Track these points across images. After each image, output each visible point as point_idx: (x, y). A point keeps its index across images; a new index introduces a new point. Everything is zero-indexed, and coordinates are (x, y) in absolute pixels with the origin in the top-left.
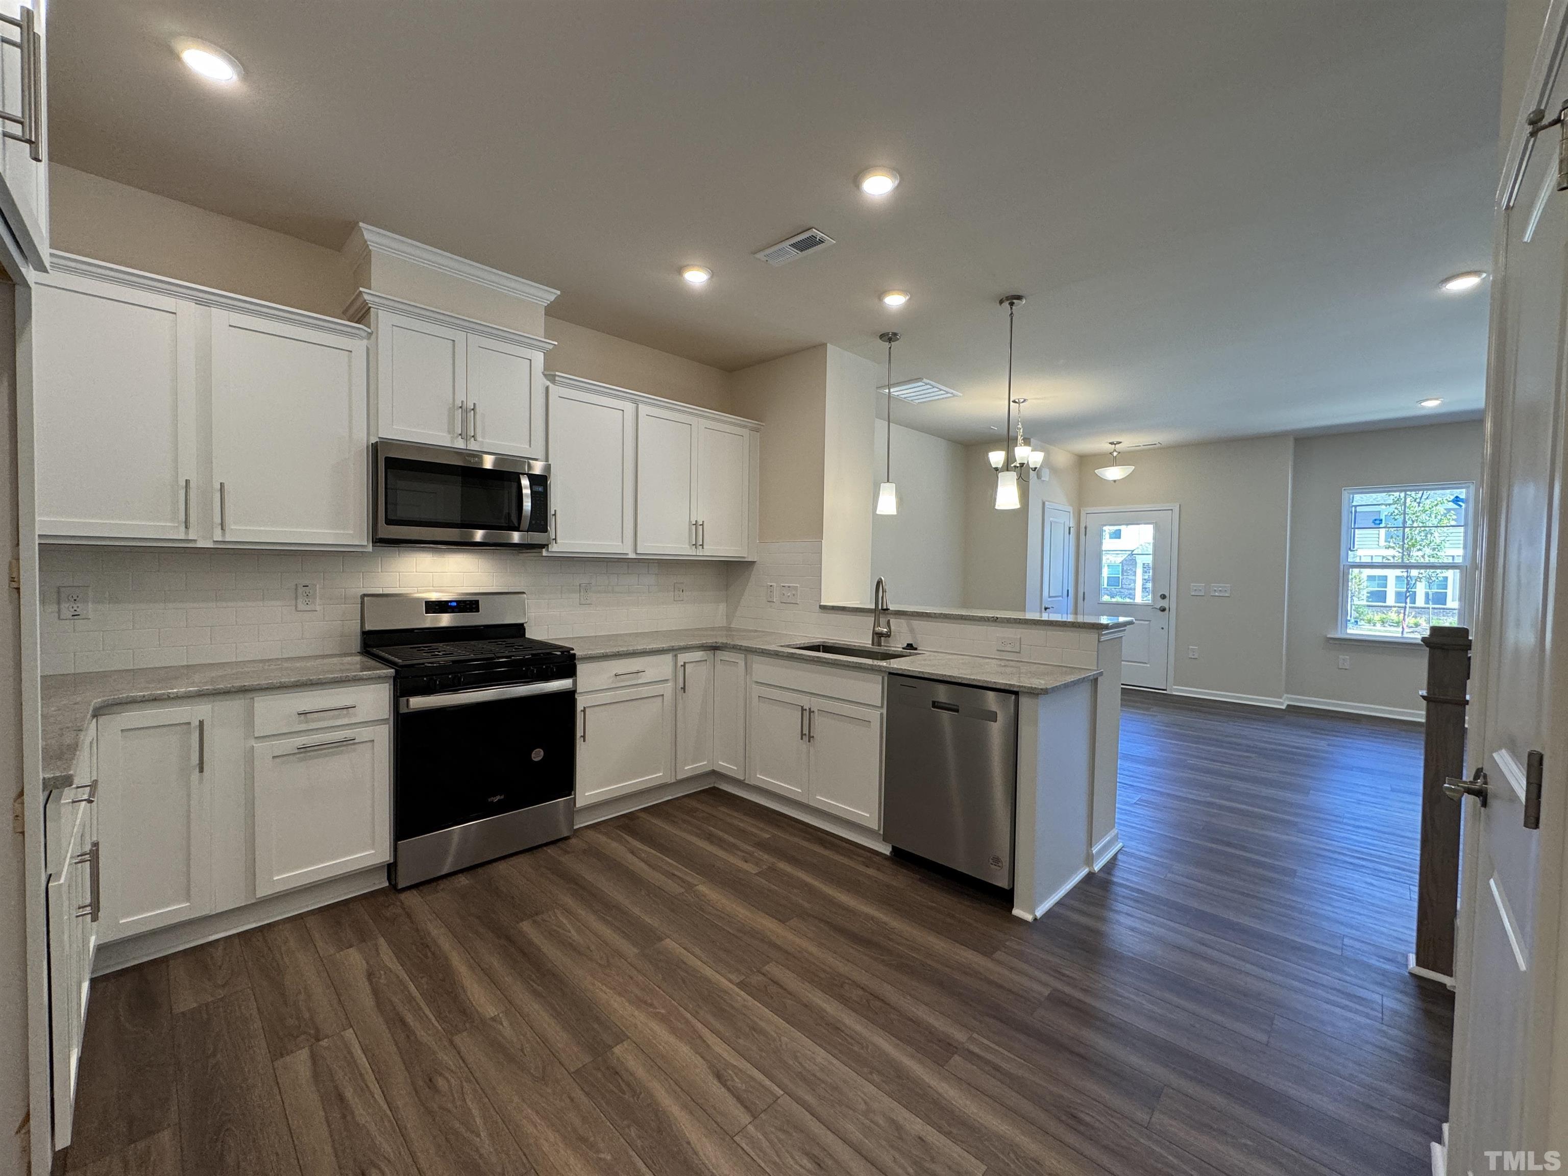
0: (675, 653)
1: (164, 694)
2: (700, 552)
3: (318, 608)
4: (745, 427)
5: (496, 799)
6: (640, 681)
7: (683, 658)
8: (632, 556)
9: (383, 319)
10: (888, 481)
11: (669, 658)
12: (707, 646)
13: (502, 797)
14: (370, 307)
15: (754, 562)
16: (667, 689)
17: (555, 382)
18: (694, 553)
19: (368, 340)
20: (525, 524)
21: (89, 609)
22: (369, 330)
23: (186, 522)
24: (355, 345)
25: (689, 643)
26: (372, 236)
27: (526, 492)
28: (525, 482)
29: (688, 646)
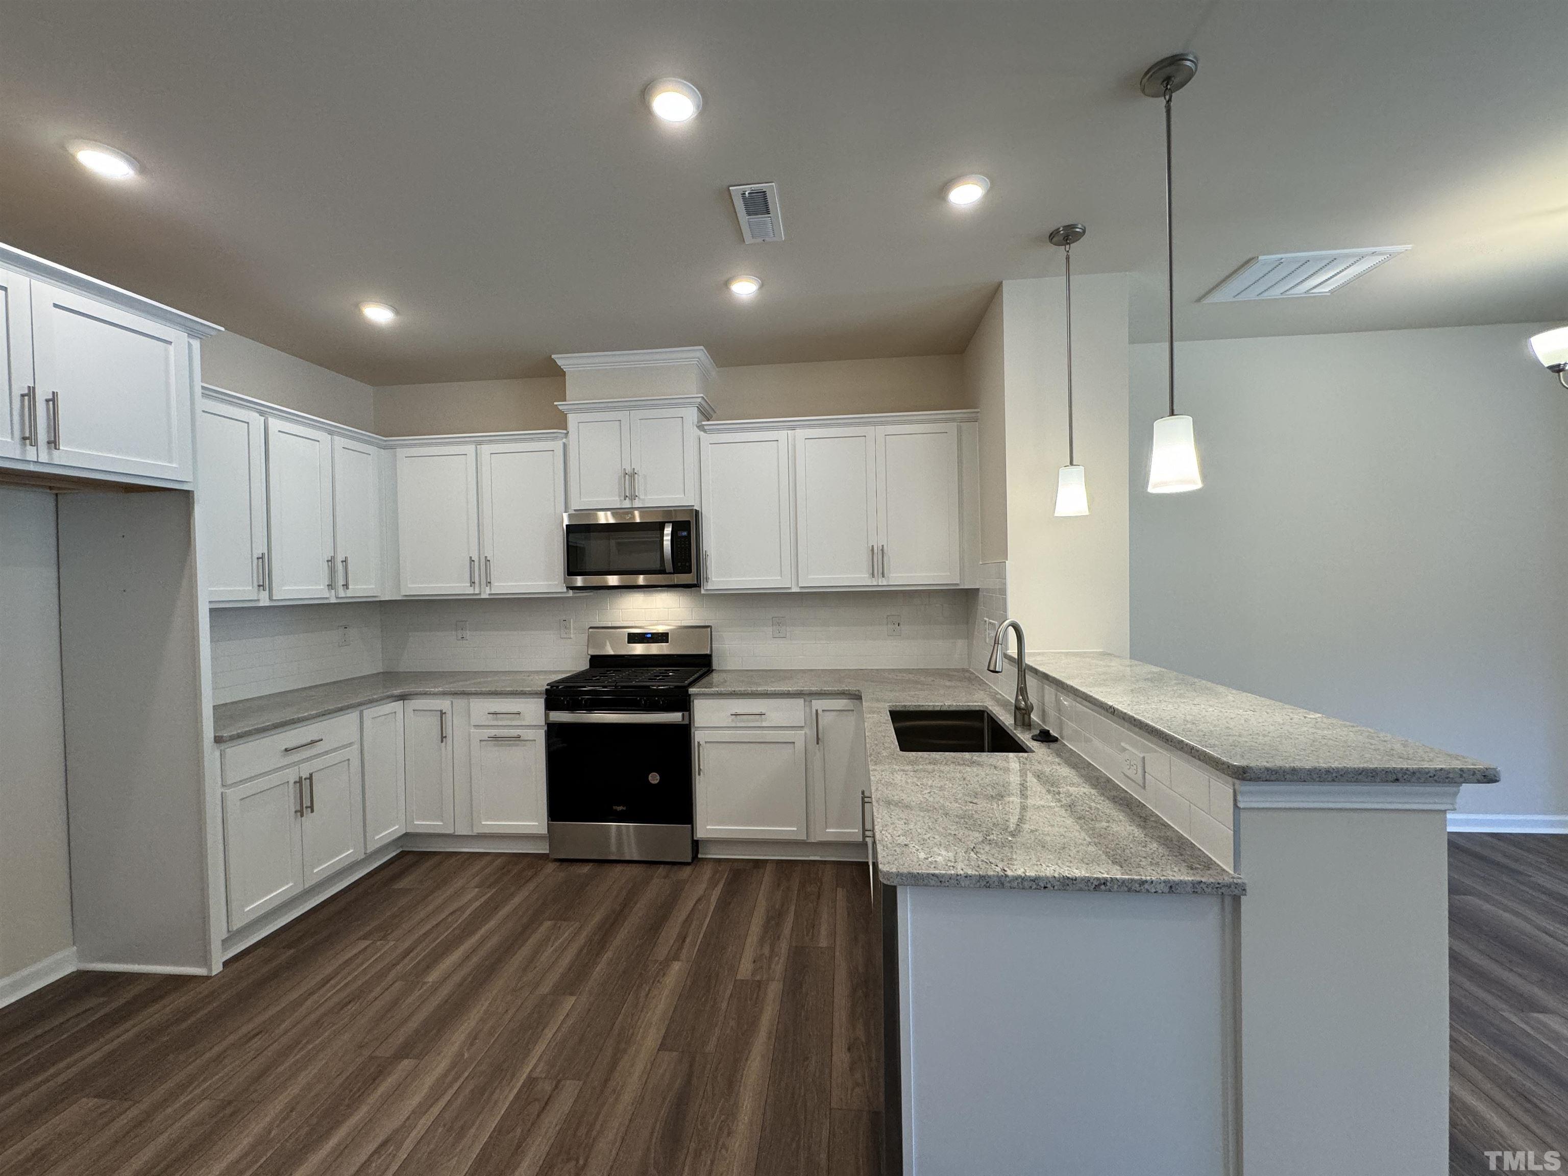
0: (808, 699)
1: (428, 691)
2: (880, 582)
3: (572, 636)
5: (620, 808)
6: (764, 724)
7: (819, 704)
8: (795, 589)
9: (572, 419)
10: (1071, 464)
11: (801, 701)
12: (850, 694)
13: (624, 808)
14: (566, 414)
15: (978, 589)
16: (799, 737)
17: (705, 431)
18: (875, 584)
19: (564, 440)
20: (669, 566)
21: (468, 634)
22: (565, 431)
23: (474, 583)
24: (558, 445)
25: (825, 689)
26: (561, 360)
27: (667, 540)
28: (668, 530)
29: (823, 692)
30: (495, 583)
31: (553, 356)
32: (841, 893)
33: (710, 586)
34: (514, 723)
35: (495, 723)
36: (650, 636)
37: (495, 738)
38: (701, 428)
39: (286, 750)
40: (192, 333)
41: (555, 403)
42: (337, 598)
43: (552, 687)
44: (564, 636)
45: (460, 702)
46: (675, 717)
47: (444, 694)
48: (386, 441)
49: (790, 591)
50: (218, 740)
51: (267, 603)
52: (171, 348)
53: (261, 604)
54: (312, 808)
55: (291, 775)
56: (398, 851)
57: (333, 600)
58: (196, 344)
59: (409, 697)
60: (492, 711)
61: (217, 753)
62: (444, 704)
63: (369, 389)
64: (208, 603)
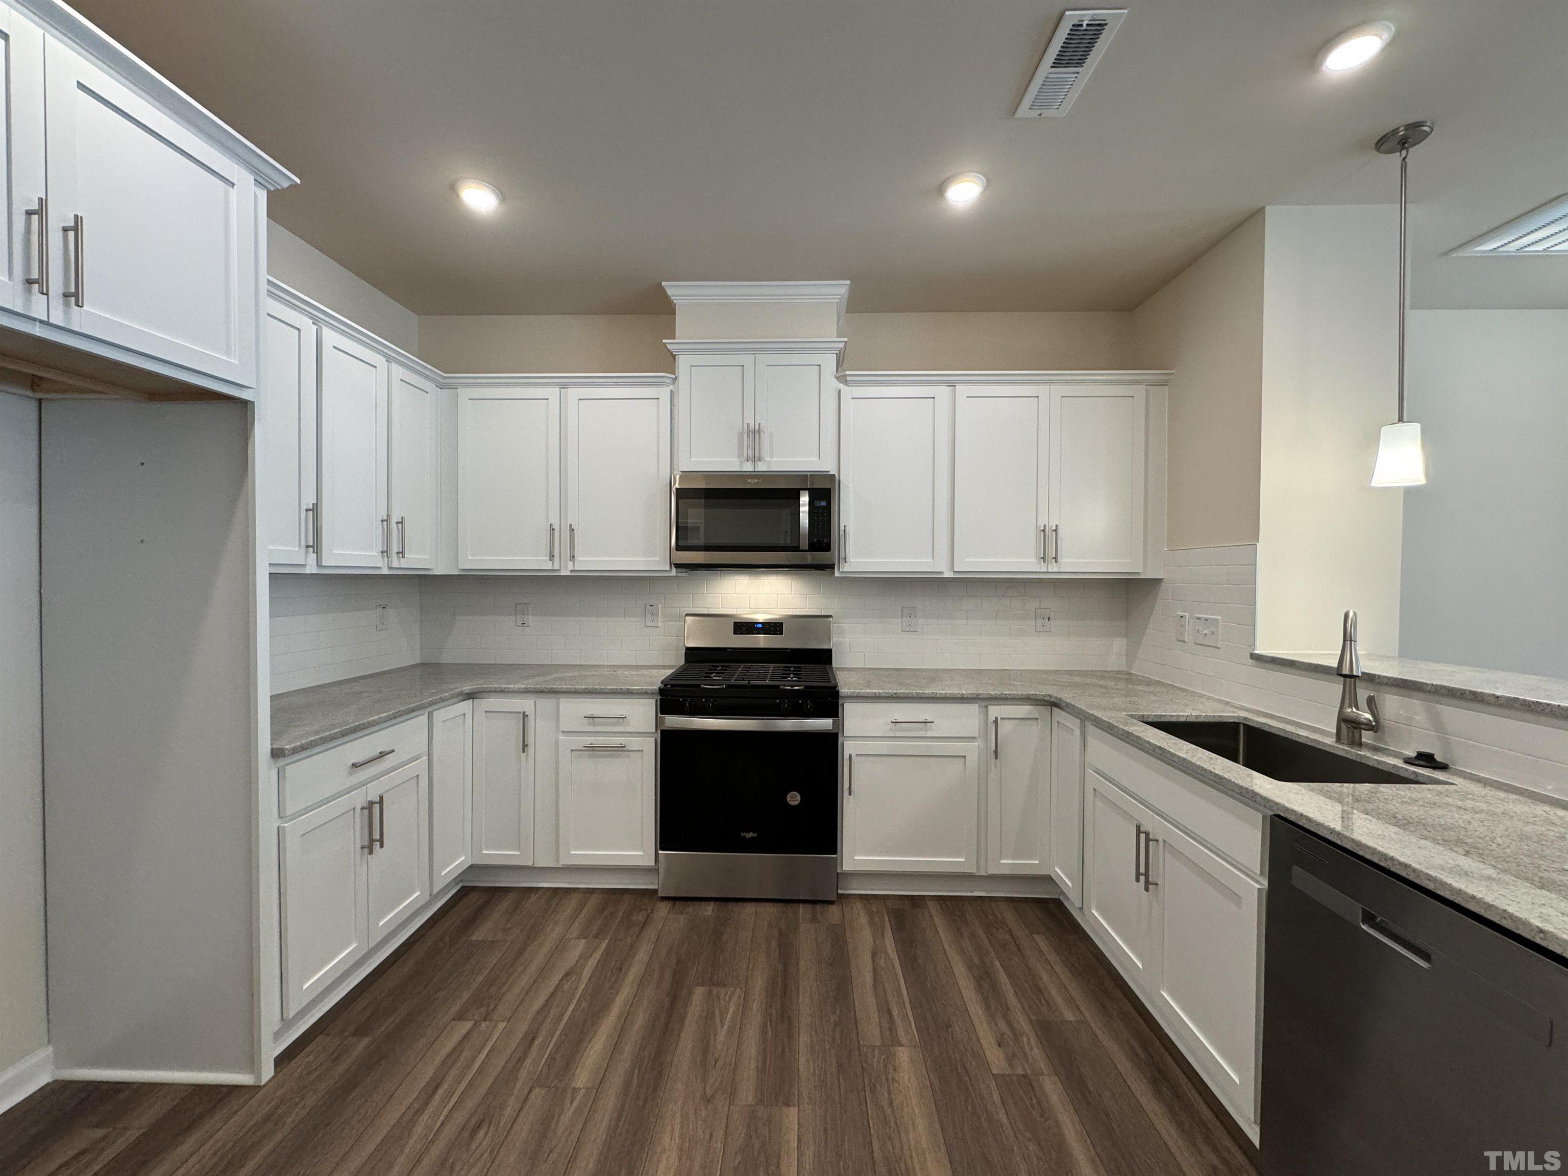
0: (985, 703)
1: (506, 688)
2: (1053, 567)
3: (660, 624)
4: (1138, 382)
5: (750, 835)
6: (929, 734)
7: (995, 711)
8: (948, 574)
9: (683, 362)
10: (1401, 420)
11: (974, 708)
12: (1036, 700)
13: (755, 835)
14: (675, 355)
15: (1160, 580)
16: (973, 750)
17: (846, 383)
18: (1044, 570)
19: (671, 387)
20: (804, 543)
21: (531, 620)
22: (673, 376)
23: (553, 556)
24: (664, 393)
25: (1007, 693)
26: (674, 290)
27: (804, 509)
28: (804, 499)
29: (1003, 696)
30: (579, 558)
31: (663, 284)
32: (1041, 942)
33: (846, 568)
34: (618, 729)
35: (592, 729)
36: (760, 626)
37: (591, 748)
38: (842, 379)
39: (354, 765)
41: (664, 341)
42: (390, 568)
43: (666, 685)
44: (648, 624)
45: (546, 703)
46: (824, 724)
47: (527, 691)
48: (445, 378)
49: (942, 576)
50: (276, 754)
51: (315, 571)
52: (233, 192)
53: (308, 571)
54: (381, 841)
55: (359, 799)
56: (458, 887)
57: (386, 571)
58: (263, 195)
59: (477, 695)
60: (589, 713)
61: (274, 772)
62: (526, 704)
63: (414, 318)
64: (270, 564)
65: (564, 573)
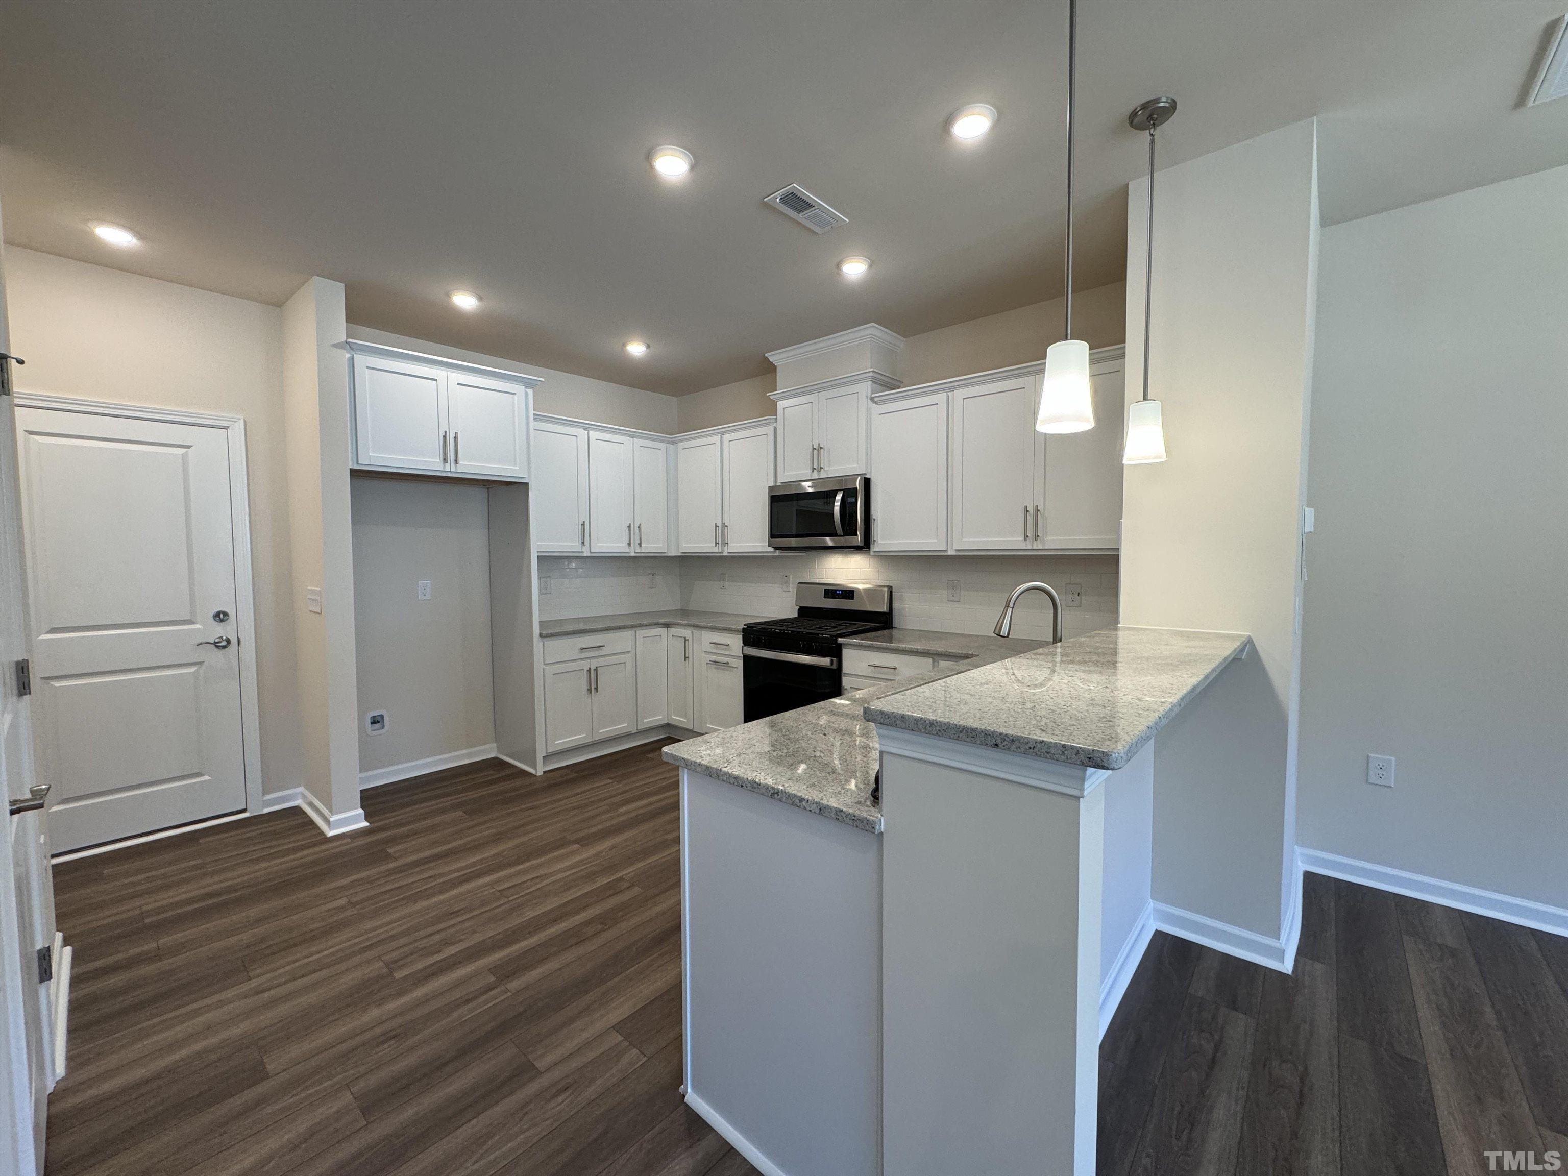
0: (936, 659)
1: (680, 623)
2: (1038, 545)
3: (791, 590)
8: (949, 552)
9: (780, 406)
10: (1145, 398)
11: (930, 662)
14: (776, 402)
17: (876, 403)
18: (1029, 547)
19: (775, 425)
20: (842, 530)
21: (727, 584)
22: (775, 417)
23: (718, 543)
24: (769, 429)
25: (950, 651)
26: (774, 357)
27: (837, 505)
28: (839, 497)
29: (947, 653)
30: (729, 544)
31: (766, 355)
33: (876, 548)
34: (725, 652)
35: (714, 651)
36: (841, 592)
37: (715, 663)
38: (872, 400)
39: (582, 649)
40: (528, 384)
41: (768, 394)
42: (635, 553)
43: (748, 627)
44: (785, 589)
45: (697, 632)
46: (825, 661)
47: (688, 625)
48: (671, 438)
49: (946, 554)
50: (541, 635)
51: (589, 555)
52: (516, 397)
53: (585, 555)
54: (596, 689)
55: (585, 665)
56: (666, 736)
57: (633, 554)
58: (530, 391)
59: (670, 626)
60: (715, 641)
61: (541, 644)
62: (687, 633)
63: (675, 399)
64: (538, 552)
65: (725, 554)
